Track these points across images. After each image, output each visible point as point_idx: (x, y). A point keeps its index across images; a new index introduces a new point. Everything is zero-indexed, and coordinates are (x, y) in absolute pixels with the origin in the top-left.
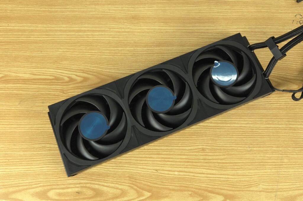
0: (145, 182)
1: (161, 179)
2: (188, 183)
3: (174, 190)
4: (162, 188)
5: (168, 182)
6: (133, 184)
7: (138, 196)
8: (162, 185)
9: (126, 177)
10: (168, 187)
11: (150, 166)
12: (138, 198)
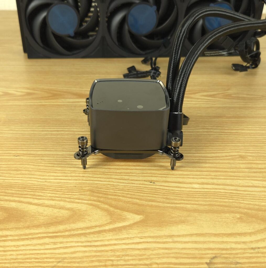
0: (127, 199)
1: (164, 193)
2: (227, 200)
3: (195, 211)
4: (167, 207)
5: (180, 198)
6: (99, 201)
7: (111, 220)
8: (168, 203)
9: (84, 192)
10: (182, 205)
11: (137, 176)
12: (110, 223)
